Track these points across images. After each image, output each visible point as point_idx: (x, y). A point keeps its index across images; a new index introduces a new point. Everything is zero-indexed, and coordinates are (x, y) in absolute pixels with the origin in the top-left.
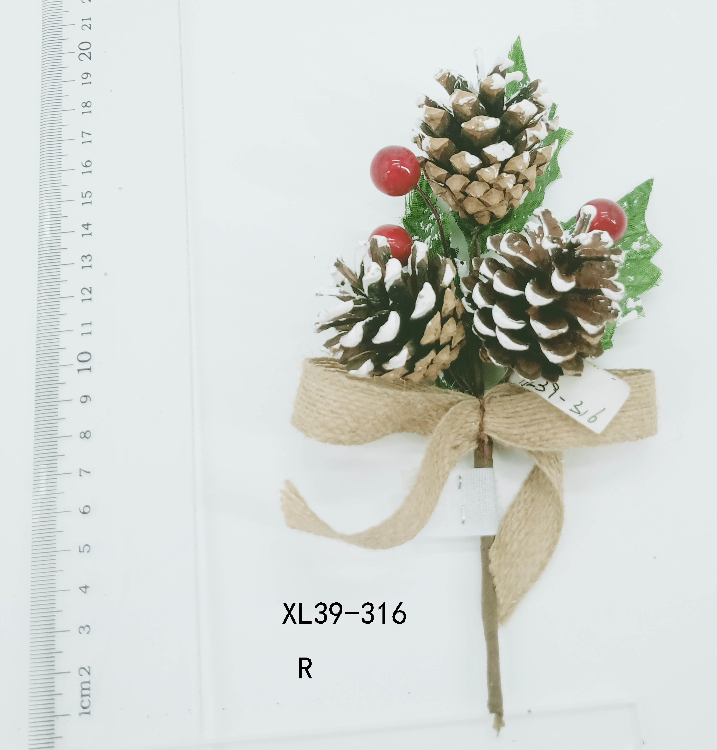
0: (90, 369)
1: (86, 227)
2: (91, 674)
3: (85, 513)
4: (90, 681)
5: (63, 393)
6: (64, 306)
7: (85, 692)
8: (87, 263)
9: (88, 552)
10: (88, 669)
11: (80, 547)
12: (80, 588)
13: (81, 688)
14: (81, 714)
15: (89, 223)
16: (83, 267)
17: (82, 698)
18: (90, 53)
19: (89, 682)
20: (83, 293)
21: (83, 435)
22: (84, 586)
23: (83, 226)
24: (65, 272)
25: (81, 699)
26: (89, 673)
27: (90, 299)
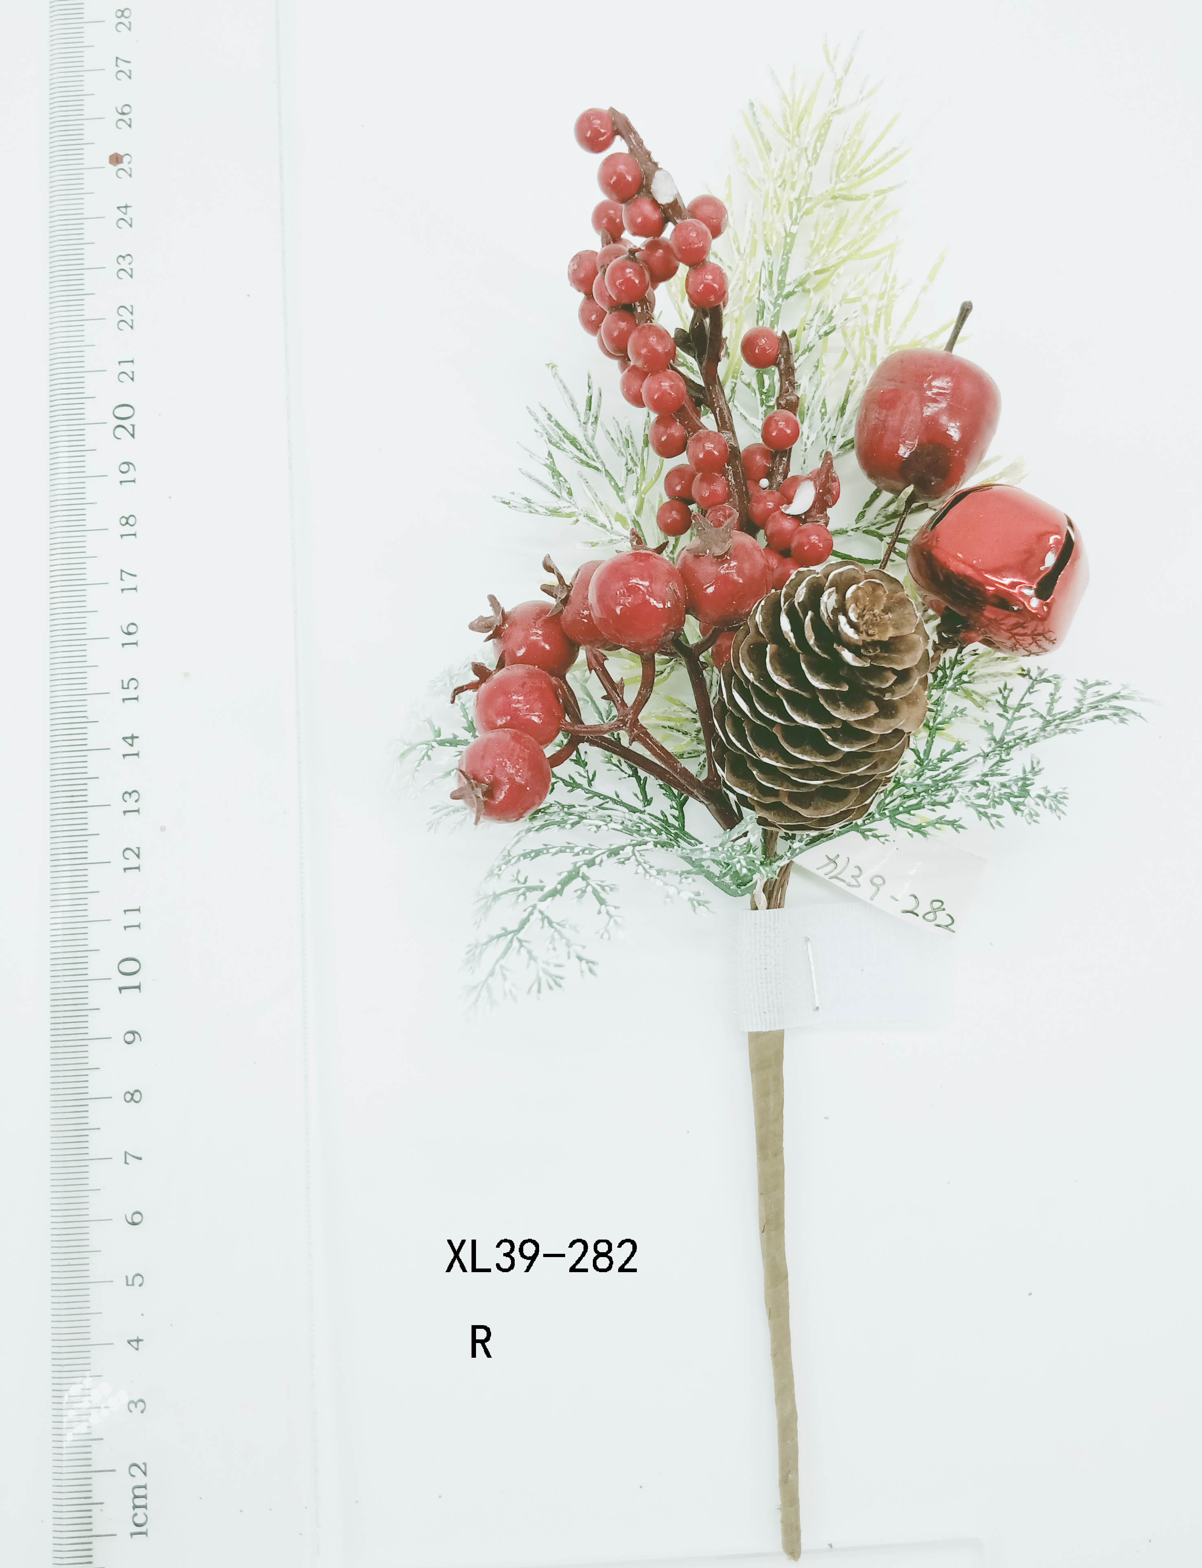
0: (139, 987)
1: (130, 741)
2: (148, 1473)
3: (134, 1224)
4: (146, 1484)
5: (96, 1025)
6: (95, 877)
7: (139, 1502)
8: (131, 805)
9: (141, 1285)
10: (143, 1467)
11: (127, 1277)
12: (129, 1342)
13: (133, 1496)
14: (132, 1534)
15: (135, 735)
16: (125, 812)
17: (134, 1510)
18: (133, 426)
19: (145, 1487)
20: (126, 857)
21: (128, 1097)
22: (136, 1338)
23: (124, 739)
24: (95, 820)
25: (134, 1512)
26: (145, 1473)
27: (138, 868)
